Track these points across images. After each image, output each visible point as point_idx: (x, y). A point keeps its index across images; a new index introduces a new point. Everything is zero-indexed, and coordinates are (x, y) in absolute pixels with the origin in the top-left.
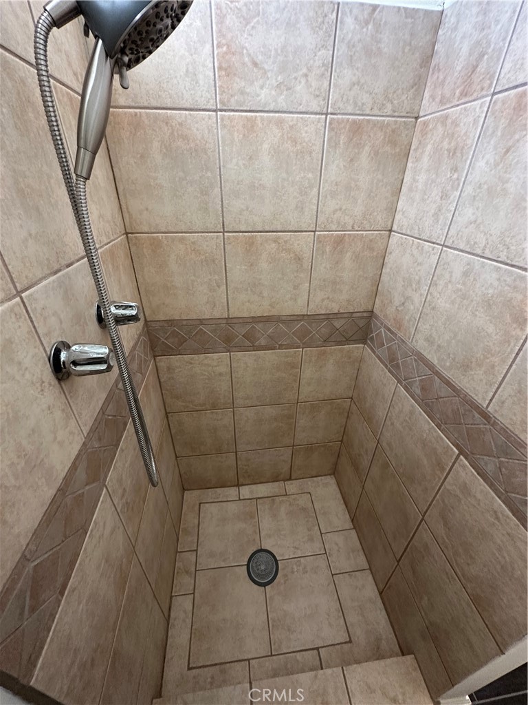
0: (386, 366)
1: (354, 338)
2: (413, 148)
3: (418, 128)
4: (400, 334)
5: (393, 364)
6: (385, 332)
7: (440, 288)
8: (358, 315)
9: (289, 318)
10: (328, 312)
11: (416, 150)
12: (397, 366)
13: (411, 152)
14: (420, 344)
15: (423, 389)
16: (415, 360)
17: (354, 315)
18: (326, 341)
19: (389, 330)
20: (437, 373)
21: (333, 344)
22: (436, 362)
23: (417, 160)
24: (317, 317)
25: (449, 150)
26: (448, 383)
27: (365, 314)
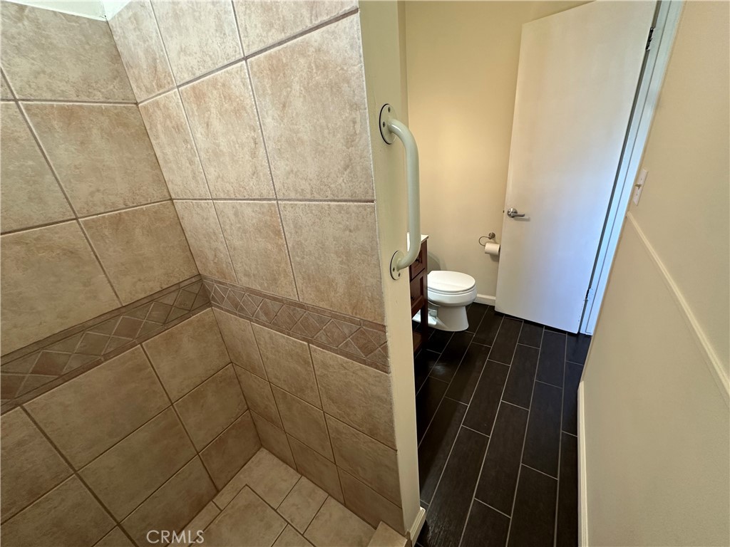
0: (236, 314)
1: (196, 306)
2: (148, 128)
3: (143, 112)
4: (228, 282)
5: (238, 309)
6: (218, 286)
7: (229, 231)
8: (186, 283)
9: (98, 320)
10: (148, 294)
11: (151, 129)
12: (242, 309)
13: (148, 131)
14: (244, 281)
15: (266, 314)
16: (249, 295)
17: (182, 285)
18: (166, 323)
19: (220, 283)
20: (265, 296)
21: (176, 322)
22: (259, 288)
23: (157, 137)
24: (139, 304)
25: (173, 127)
26: (275, 299)
27: (194, 280)
